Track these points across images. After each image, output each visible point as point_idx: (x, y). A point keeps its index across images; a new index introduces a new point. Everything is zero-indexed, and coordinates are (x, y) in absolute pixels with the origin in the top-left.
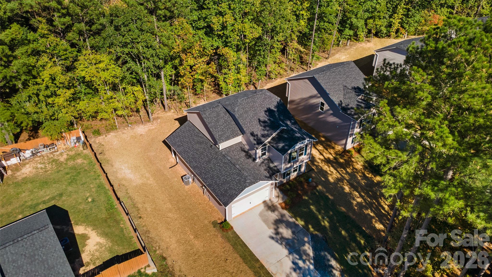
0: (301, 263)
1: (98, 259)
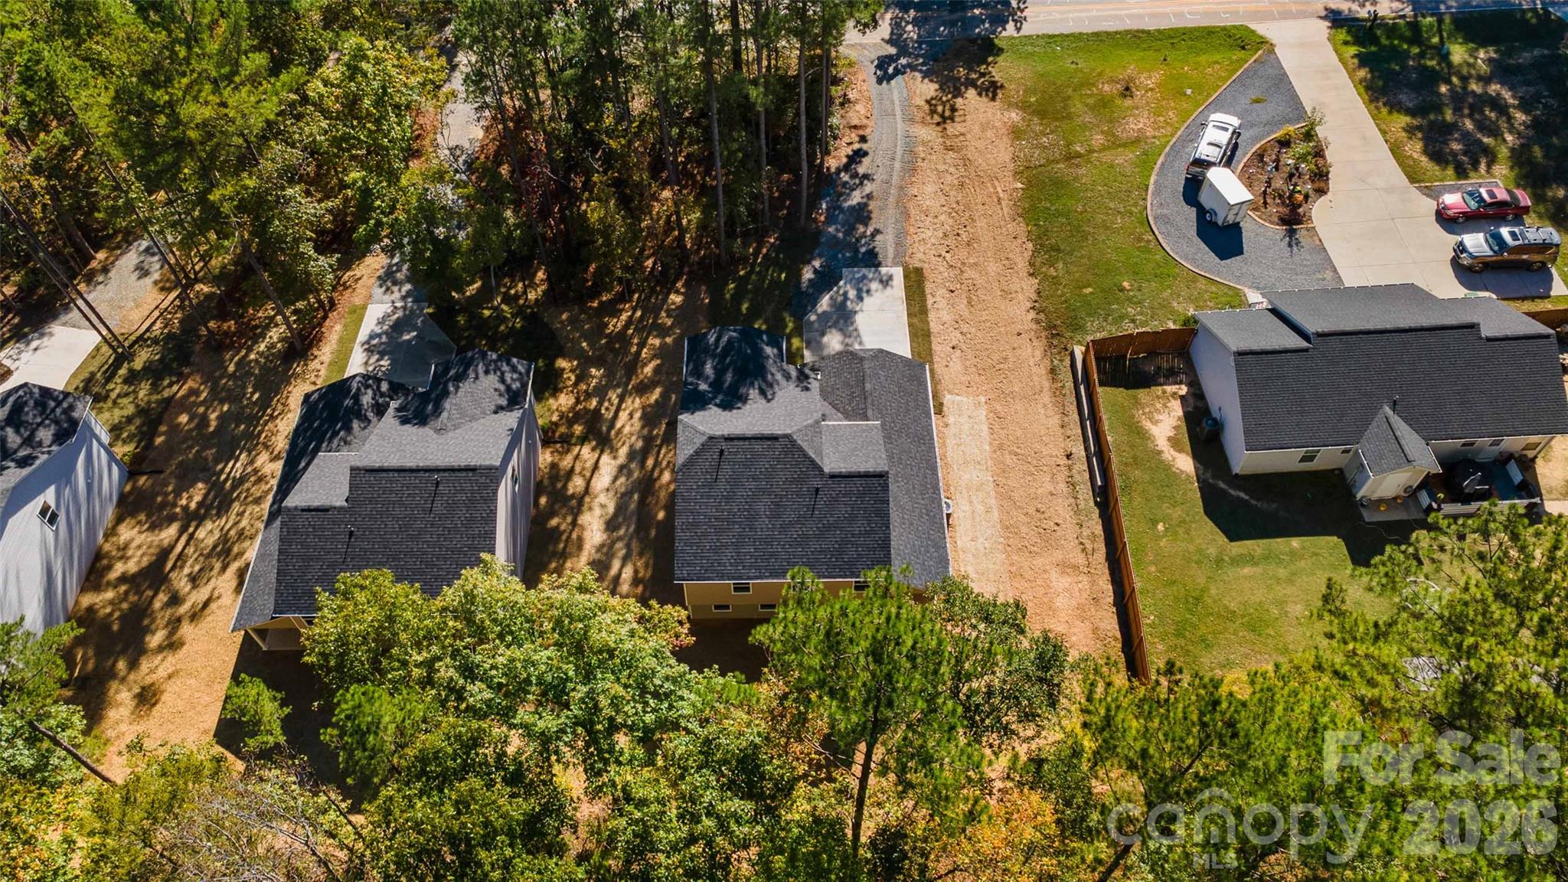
0: (852, 294)
1: (1158, 397)
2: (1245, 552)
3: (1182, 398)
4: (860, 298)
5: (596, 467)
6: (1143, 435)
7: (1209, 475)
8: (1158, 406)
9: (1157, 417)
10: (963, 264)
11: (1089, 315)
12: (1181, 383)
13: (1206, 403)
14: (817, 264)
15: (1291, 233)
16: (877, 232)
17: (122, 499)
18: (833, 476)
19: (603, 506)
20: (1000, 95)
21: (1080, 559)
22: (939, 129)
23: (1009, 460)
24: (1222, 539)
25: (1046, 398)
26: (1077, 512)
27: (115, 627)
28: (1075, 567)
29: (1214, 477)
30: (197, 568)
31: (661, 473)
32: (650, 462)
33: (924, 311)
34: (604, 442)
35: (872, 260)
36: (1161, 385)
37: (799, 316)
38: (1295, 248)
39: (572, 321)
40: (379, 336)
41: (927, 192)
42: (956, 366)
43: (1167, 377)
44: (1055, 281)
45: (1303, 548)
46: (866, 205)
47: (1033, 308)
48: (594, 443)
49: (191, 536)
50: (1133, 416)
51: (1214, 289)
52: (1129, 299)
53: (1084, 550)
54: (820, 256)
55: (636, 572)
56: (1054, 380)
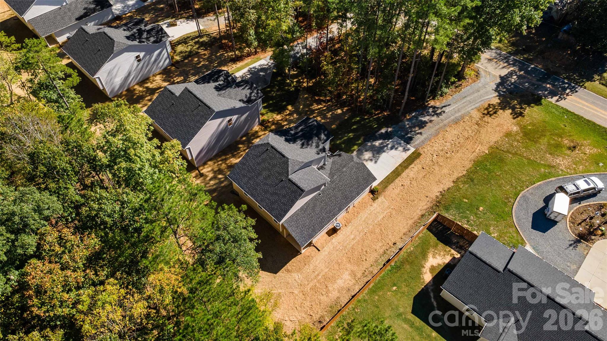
0: (390, 146)
1: (445, 251)
2: (413, 320)
3: (454, 258)
4: (391, 149)
6: (424, 256)
7: (431, 288)
8: (442, 253)
9: (437, 256)
10: (438, 163)
12: (460, 253)
14: (390, 129)
15: (578, 242)
16: (421, 133)
17: (165, 69)
18: (289, 180)
20: (519, 119)
21: (359, 275)
22: (482, 116)
23: (377, 231)
24: (410, 309)
25: (410, 222)
26: (376, 261)
27: (135, 97)
28: (355, 276)
29: (432, 290)
33: (406, 167)
35: (408, 140)
36: (452, 248)
37: (366, 140)
38: (571, 248)
39: (306, 98)
40: (256, 68)
41: (452, 133)
42: (397, 191)
43: (457, 247)
44: (458, 189)
45: (435, 338)
46: (427, 123)
47: (441, 192)
50: (428, 249)
51: (515, 235)
52: (476, 214)
53: (363, 273)
54: (394, 128)
56: (419, 219)
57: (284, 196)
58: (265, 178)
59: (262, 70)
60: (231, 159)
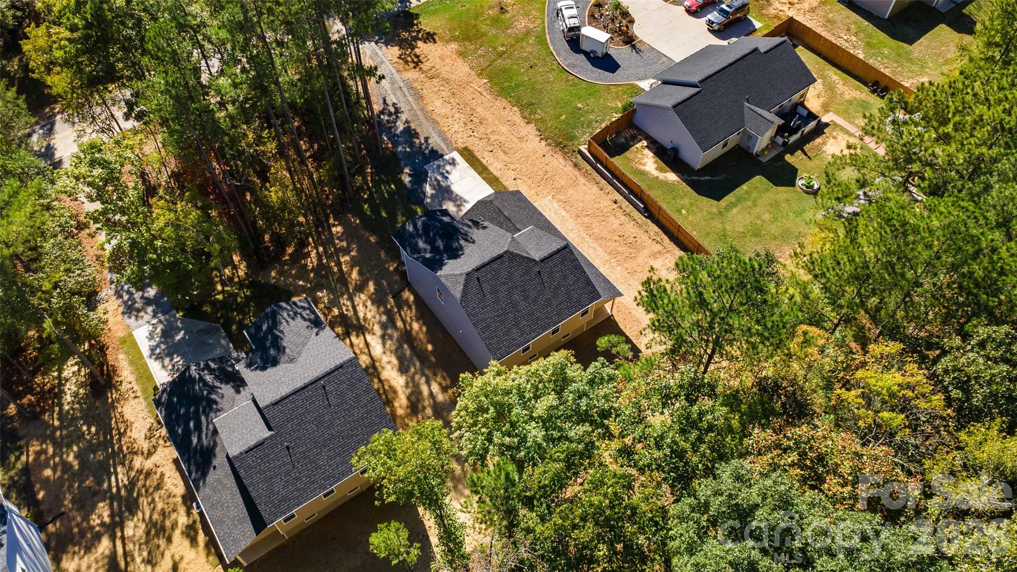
0: (440, 177)
1: (636, 152)
2: (728, 202)
3: (647, 147)
4: (447, 178)
5: (367, 344)
6: (643, 173)
7: (686, 176)
8: (639, 156)
10: (486, 134)
11: (573, 129)
12: (641, 140)
13: (659, 144)
14: (407, 170)
15: (634, 47)
16: (427, 139)
18: (542, 260)
19: (389, 362)
20: (437, 39)
21: (658, 247)
22: (417, 69)
23: (586, 220)
24: (714, 202)
25: (582, 180)
26: (640, 226)
28: (659, 252)
29: (689, 176)
30: (145, 554)
31: (410, 325)
32: (399, 324)
33: (485, 168)
34: (361, 329)
35: (436, 155)
36: (633, 146)
37: (420, 203)
38: (641, 53)
39: (281, 273)
40: (158, 346)
41: (437, 105)
42: (523, 188)
43: (633, 141)
44: (542, 120)
45: (749, 188)
46: (409, 127)
47: (541, 139)
48: (354, 333)
49: (123, 538)
50: (632, 167)
51: (620, 89)
52: (587, 112)
53: (657, 242)
54: (406, 166)
55: (440, 384)
56: (579, 170)
57: (565, 277)
58: (526, 298)
59: (167, 334)
60: (396, 404)
